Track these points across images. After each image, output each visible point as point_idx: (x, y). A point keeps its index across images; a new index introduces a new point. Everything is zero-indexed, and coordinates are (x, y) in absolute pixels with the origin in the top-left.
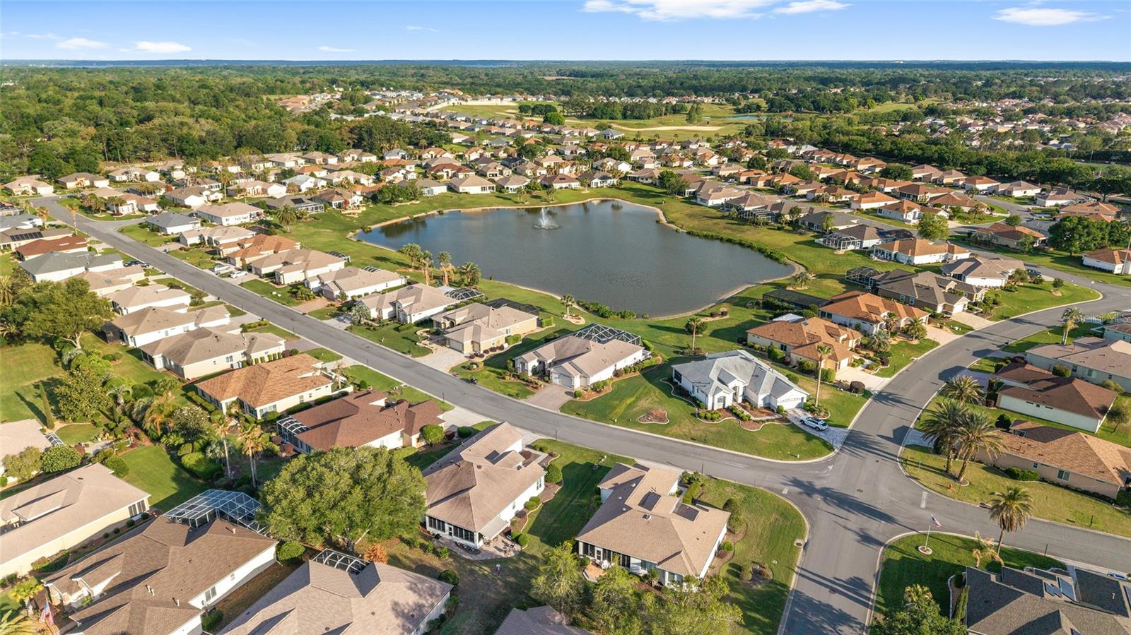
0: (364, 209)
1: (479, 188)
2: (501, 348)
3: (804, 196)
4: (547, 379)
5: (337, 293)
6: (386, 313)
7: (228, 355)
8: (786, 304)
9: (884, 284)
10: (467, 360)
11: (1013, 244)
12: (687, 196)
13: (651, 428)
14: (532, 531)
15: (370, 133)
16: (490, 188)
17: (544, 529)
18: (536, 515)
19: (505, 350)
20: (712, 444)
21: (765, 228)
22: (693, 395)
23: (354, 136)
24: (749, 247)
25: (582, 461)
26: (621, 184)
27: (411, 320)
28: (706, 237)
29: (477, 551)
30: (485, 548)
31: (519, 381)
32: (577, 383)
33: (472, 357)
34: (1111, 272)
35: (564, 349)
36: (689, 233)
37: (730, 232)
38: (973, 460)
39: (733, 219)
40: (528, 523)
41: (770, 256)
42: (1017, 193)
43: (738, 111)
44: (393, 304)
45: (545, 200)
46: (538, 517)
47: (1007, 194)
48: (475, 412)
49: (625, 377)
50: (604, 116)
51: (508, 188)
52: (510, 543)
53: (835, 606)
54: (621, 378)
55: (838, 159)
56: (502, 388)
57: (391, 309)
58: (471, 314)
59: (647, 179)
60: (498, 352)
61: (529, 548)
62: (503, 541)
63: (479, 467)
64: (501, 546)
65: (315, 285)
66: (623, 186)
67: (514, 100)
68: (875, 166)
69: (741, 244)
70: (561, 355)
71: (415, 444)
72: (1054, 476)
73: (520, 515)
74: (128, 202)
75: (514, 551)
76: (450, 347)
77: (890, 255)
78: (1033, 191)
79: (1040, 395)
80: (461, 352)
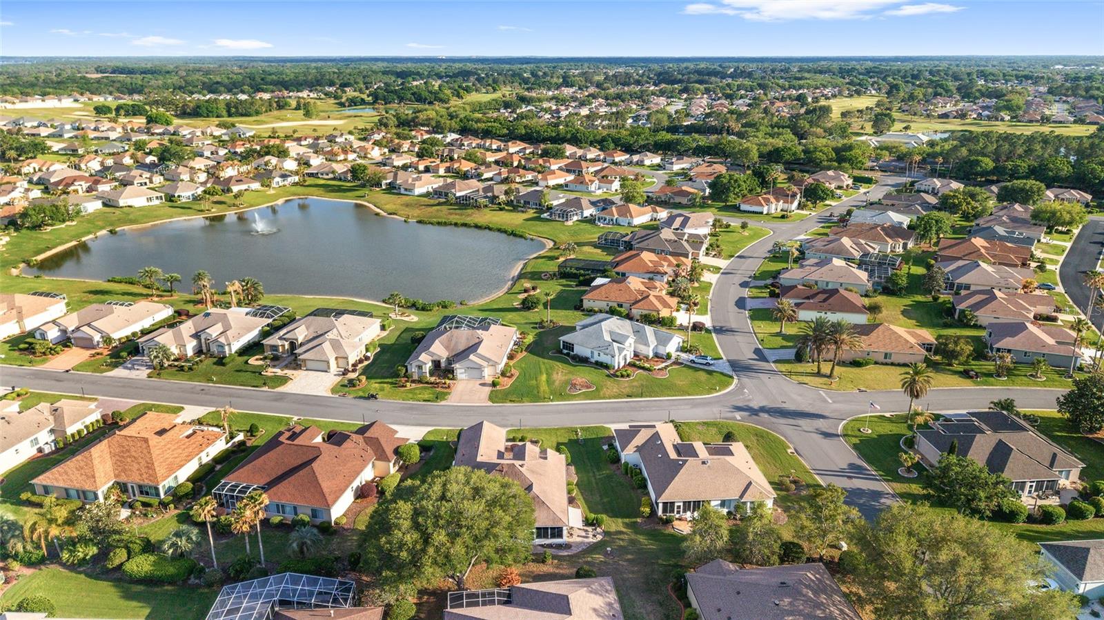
0: (7, 239)
1: (144, 199)
2: (367, 358)
3: (491, 179)
4: (451, 376)
5: (97, 337)
6: (190, 347)
7: (32, 438)
8: (582, 272)
9: (638, 243)
10: (341, 378)
11: (684, 201)
12: (386, 187)
13: (587, 396)
16: (157, 198)
18: (581, 498)
19: (372, 358)
20: (647, 396)
21: (487, 210)
22: (593, 360)
24: (486, 228)
26: (305, 181)
27: (230, 350)
28: (439, 224)
29: (568, 546)
30: (571, 540)
31: (421, 385)
32: (486, 373)
33: (344, 373)
34: (762, 213)
35: (453, 342)
36: (420, 222)
37: (457, 217)
38: (825, 361)
39: (451, 205)
40: (582, 506)
41: (513, 234)
42: (647, 162)
43: (342, 105)
44: (196, 337)
45: (234, 205)
46: (585, 499)
47: (640, 164)
48: (408, 425)
50: (210, 114)
51: (179, 196)
52: (587, 528)
53: (864, 488)
54: (517, 360)
55: (487, 144)
56: (411, 396)
57: (194, 343)
58: (311, 330)
59: (327, 174)
60: (366, 363)
63: (521, 466)
65: (53, 334)
66: (307, 183)
67: (76, 100)
68: (525, 148)
69: (477, 227)
70: (453, 350)
72: (881, 359)
73: (571, 501)
75: (600, 534)
76: (307, 370)
77: (612, 220)
78: (657, 160)
79: (825, 304)
80: (326, 371)
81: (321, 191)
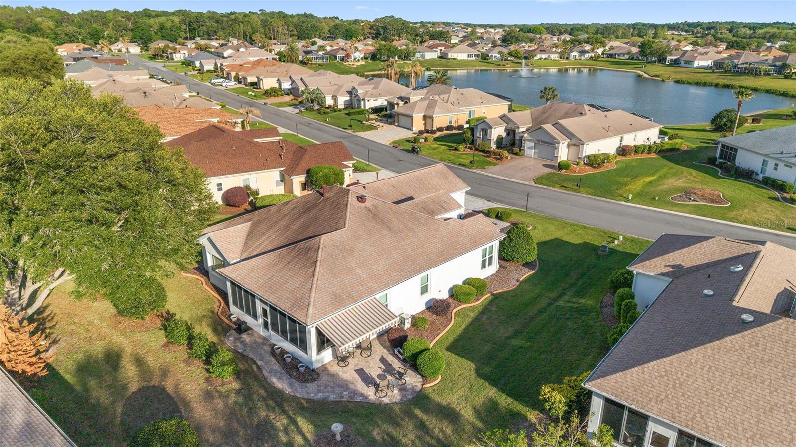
0: (363, 63)
1: (466, 55)
4: (517, 151)
5: (302, 89)
6: (342, 101)
10: (415, 135)
12: (667, 63)
13: (698, 210)
14: (459, 347)
15: (384, 28)
16: (475, 55)
17: (487, 348)
18: (472, 315)
19: (464, 129)
21: (766, 77)
23: (373, 32)
25: (575, 240)
27: (365, 107)
29: (310, 374)
30: (335, 369)
31: (476, 152)
32: (563, 153)
33: (421, 132)
37: (725, 80)
40: (452, 327)
44: (350, 93)
46: (476, 320)
49: (633, 157)
51: (492, 56)
52: (397, 365)
54: (627, 158)
57: (348, 98)
60: (456, 131)
61: (441, 390)
62: (383, 360)
63: (361, 199)
64: (374, 370)
65: (286, 86)
71: (298, 192)
73: (437, 308)
74: (181, 52)
75: (403, 389)
76: (397, 125)
80: (410, 130)
81: (607, 64)
